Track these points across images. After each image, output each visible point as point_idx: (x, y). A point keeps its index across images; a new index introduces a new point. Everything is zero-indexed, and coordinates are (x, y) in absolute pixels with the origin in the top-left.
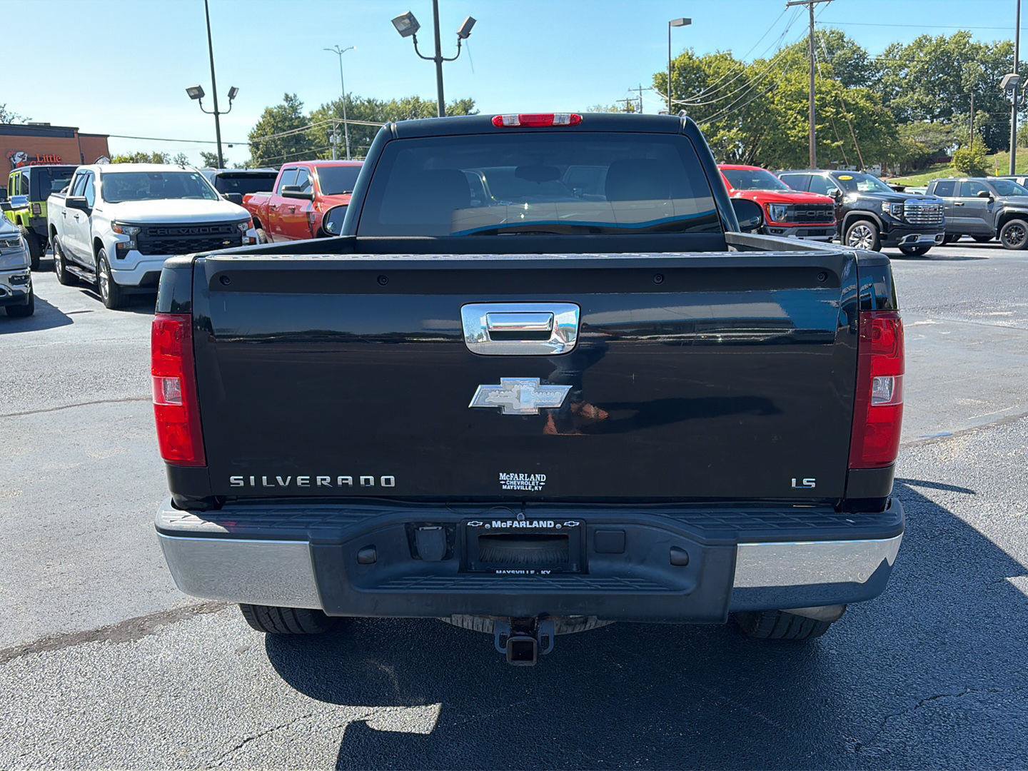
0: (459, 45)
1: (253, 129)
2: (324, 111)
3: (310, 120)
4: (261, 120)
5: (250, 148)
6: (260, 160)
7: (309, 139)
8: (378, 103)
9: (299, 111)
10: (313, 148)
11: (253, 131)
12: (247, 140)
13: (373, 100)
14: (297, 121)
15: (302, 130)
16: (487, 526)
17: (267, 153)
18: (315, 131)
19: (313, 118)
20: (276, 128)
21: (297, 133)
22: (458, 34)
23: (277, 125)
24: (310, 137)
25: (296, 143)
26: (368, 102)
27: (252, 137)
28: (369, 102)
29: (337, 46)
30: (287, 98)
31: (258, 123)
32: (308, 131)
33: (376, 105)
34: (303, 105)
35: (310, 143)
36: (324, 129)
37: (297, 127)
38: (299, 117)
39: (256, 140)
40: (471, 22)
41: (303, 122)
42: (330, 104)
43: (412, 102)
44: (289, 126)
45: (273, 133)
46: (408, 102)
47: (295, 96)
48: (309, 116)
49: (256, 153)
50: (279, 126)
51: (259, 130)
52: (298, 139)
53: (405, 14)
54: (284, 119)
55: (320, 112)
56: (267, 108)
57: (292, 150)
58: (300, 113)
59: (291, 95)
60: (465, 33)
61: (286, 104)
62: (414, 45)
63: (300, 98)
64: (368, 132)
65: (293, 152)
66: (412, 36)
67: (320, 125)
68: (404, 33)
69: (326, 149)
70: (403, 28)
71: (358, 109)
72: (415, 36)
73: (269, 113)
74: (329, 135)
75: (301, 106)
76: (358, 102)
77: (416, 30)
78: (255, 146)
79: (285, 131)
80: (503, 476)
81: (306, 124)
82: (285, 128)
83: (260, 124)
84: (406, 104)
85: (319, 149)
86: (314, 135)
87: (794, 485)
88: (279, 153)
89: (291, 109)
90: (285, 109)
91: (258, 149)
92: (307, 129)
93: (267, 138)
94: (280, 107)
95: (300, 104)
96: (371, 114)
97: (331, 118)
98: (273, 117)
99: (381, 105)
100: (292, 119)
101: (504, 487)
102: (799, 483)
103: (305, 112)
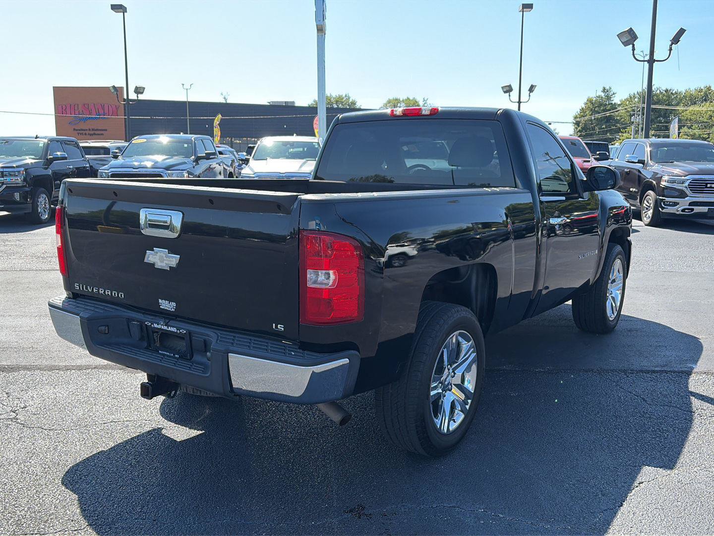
0: (671, 49)
1: (577, 112)
2: (631, 98)
3: (619, 105)
4: (583, 106)
5: (574, 125)
6: (579, 134)
7: (617, 119)
8: (674, 92)
9: (612, 99)
10: (618, 125)
11: (577, 114)
12: (572, 120)
13: (670, 90)
14: (609, 106)
15: (612, 112)
16: (152, 325)
17: (585, 128)
18: (622, 113)
19: (622, 104)
20: (594, 112)
21: (609, 114)
22: (671, 41)
23: (594, 109)
24: (618, 118)
25: (607, 122)
26: (665, 91)
27: (576, 118)
28: (667, 91)
29: (642, 51)
30: (604, 90)
31: (581, 108)
32: (617, 113)
33: (672, 93)
34: (616, 95)
35: (617, 121)
36: (628, 112)
37: (609, 110)
38: (612, 104)
39: (578, 119)
40: (682, 32)
41: (614, 107)
42: (636, 93)
43: (704, 90)
44: (603, 110)
45: (592, 115)
46: (701, 90)
47: (610, 88)
48: (619, 103)
49: (577, 128)
50: (596, 110)
51: (581, 113)
52: (608, 119)
53: (627, 30)
54: (601, 105)
55: (627, 100)
56: (589, 97)
57: (603, 127)
58: (613, 101)
59: (607, 88)
60: (676, 40)
61: (603, 94)
62: (632, 52)
63: (614, 90)
64: (662, 113)
65: (604, 128)
66: (631, 46)
67: (626, 109)
68: (626, 44)
69: (628, 126)
70: (625, 39)
71: (657, 97)
72: (633, 46)
73: (590, 101)
74: (631, 116)
75: (613, 96)
76: (658, 92)
77: (635, 41)
78: (577, 124)
79: (599, 113)
80: (160, 301)
81: (616, 108)
82: (600, 111)
83: (583, 108)
84: (699, 92)
85: (623, 126)
86: (621, 116)
87: (274, 327)
88: (593, 129)
89: (606, 98)
90: (602, 98)
91: (579, 126)
92: (616, 111)
93: (586, 118)
94: (599, 97)
95: (614, 94)
96: (667, 100)
97: (635, 104)
98: (592, 103)
99: (676, 93)
100: (606, 105)
101: (161, 307)
102: (276, 327)
103: (616, 100)
